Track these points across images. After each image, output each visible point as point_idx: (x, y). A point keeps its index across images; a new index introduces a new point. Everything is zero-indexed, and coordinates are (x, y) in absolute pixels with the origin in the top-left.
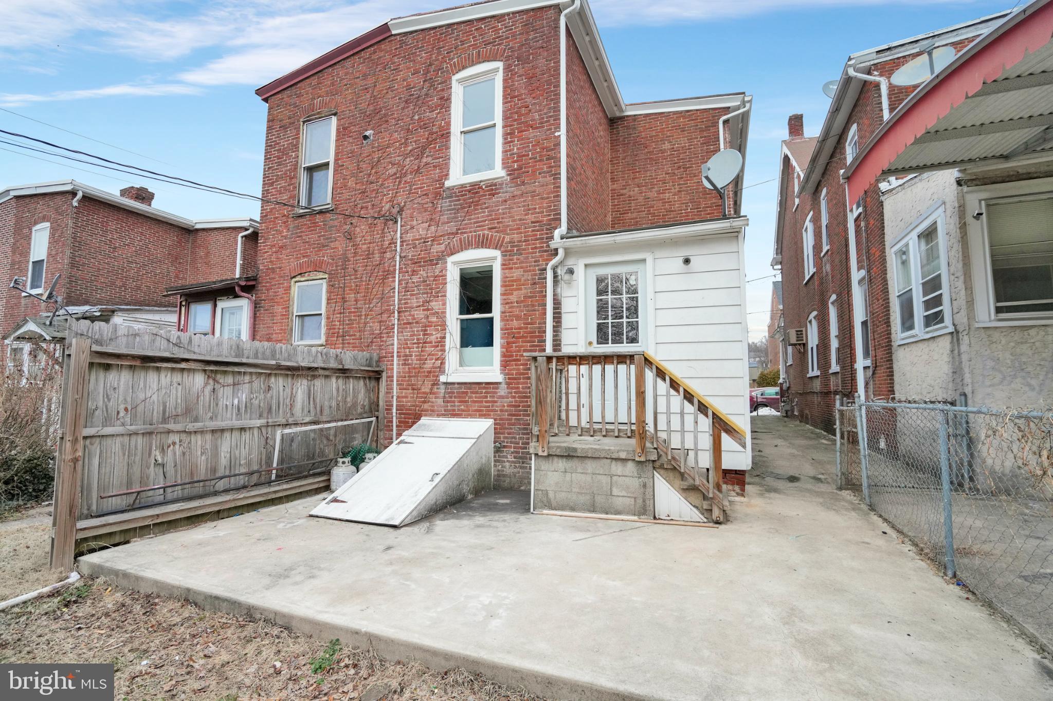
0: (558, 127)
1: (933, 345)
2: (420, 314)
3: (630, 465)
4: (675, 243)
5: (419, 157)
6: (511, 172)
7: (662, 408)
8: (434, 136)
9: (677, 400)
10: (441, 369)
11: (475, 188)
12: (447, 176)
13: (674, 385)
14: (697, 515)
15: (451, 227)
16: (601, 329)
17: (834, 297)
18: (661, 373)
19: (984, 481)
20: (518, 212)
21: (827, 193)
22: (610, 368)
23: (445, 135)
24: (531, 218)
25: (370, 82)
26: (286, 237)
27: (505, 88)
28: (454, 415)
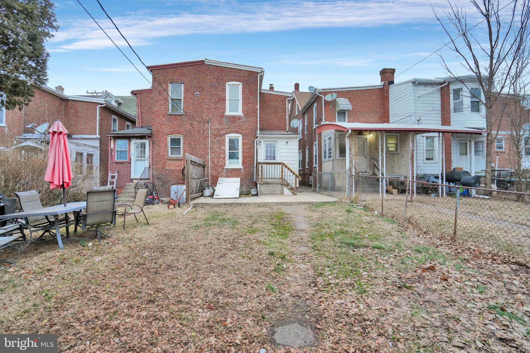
0: (257, 105)
1: (329, 162)
2: (217, 150)
3: (280, 185)
4: (284, 138)
5: (216, 104)
6: (244, 114)
7: (286, 175)
8: (221, 99)
9: (289, 172)
10: (225, 165)
11: (234, 117)
12: (225, 112)
13: (289, 169)
14: (291, 194)
15: (227, 127)
16: (267, 156)
17: (308, 147)
18: (286, 167)
19: (336, 189)
20: (247, 125)
21: (307, 116)
22: (276, 165)
23: (225, 100)
24: (250, 127)
25: (197, 77)
26: (164, 121)
27: (243, 91)
28: (228, 177)
